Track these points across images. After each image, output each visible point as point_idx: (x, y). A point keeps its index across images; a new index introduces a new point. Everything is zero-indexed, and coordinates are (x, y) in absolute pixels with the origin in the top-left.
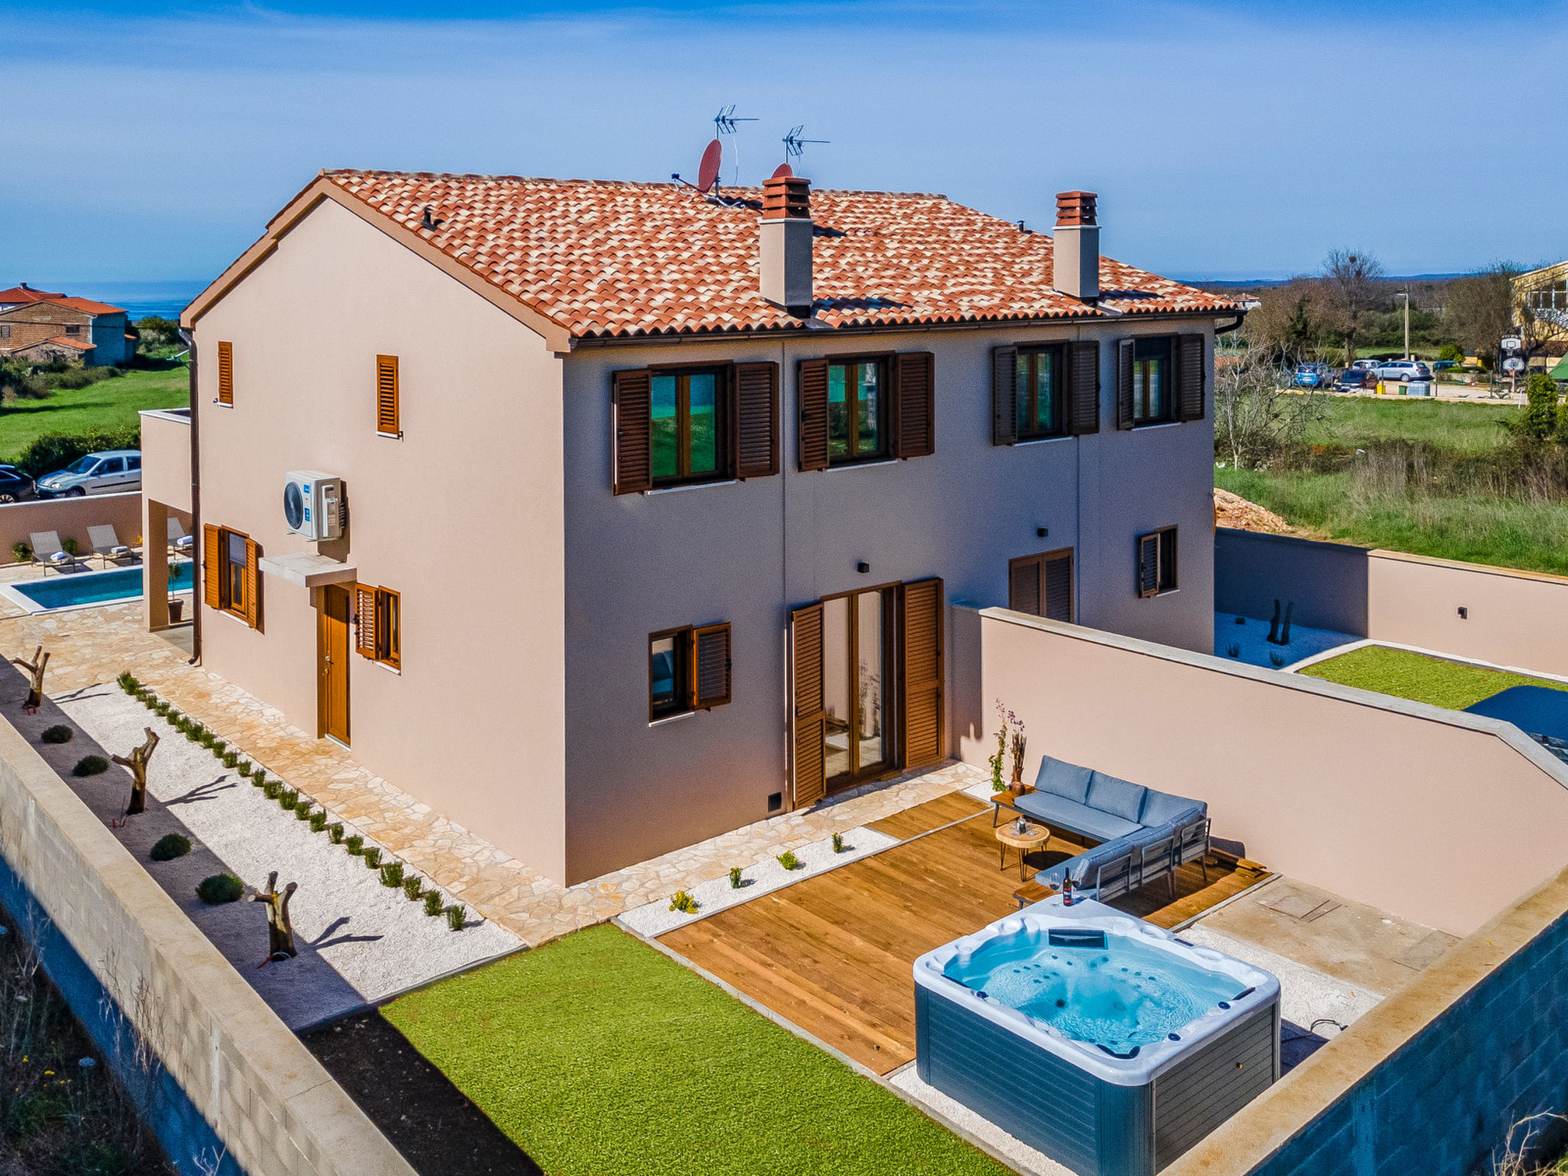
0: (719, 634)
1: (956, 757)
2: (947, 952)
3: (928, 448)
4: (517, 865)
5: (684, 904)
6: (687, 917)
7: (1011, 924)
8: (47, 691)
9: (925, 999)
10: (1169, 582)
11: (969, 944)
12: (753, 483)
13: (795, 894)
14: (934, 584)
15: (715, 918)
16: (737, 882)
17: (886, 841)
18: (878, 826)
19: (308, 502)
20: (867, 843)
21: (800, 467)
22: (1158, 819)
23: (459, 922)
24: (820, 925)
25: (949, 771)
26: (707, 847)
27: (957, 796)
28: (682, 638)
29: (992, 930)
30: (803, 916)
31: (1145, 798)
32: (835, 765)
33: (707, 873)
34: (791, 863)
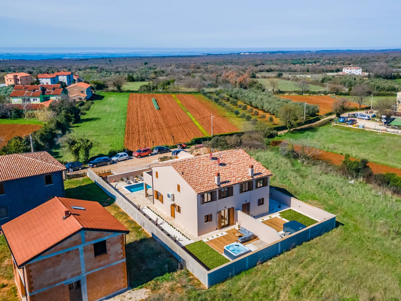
0: (211, 215)
1: (235, 224)
2: (226, 246)
3: (233, 195)
4: (193, 234)
5: (208, 239)
6: (208, 240)
7: (232, 244)
8: (140, 208)
9: (225, 249)
10: (263, 204)
11: (228, 245)
12: (214, 202)
13: (217, 238)
14: (233, 208)
15: (211, 241)
16: (212, 237)
17: (226, 234)
18: (226, 232)
19: (170, 196)
20: (225, 234)
21: (219, 199)
22: (250, 234)
23: (189, 239)
24: (219, 242)
25: (234, 225)
26: (210, 233)
27: (234, 229)
28: (208, 216)
29: (230, 244)
30: (218, 241)
31: (249, 232)
32: (223, 224)
33: (210, 236)
34: (217, 235)
